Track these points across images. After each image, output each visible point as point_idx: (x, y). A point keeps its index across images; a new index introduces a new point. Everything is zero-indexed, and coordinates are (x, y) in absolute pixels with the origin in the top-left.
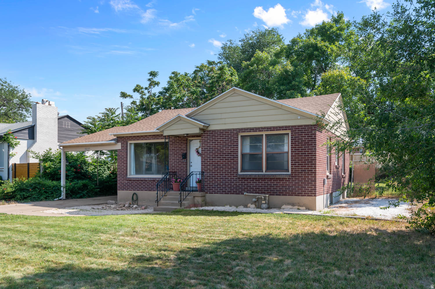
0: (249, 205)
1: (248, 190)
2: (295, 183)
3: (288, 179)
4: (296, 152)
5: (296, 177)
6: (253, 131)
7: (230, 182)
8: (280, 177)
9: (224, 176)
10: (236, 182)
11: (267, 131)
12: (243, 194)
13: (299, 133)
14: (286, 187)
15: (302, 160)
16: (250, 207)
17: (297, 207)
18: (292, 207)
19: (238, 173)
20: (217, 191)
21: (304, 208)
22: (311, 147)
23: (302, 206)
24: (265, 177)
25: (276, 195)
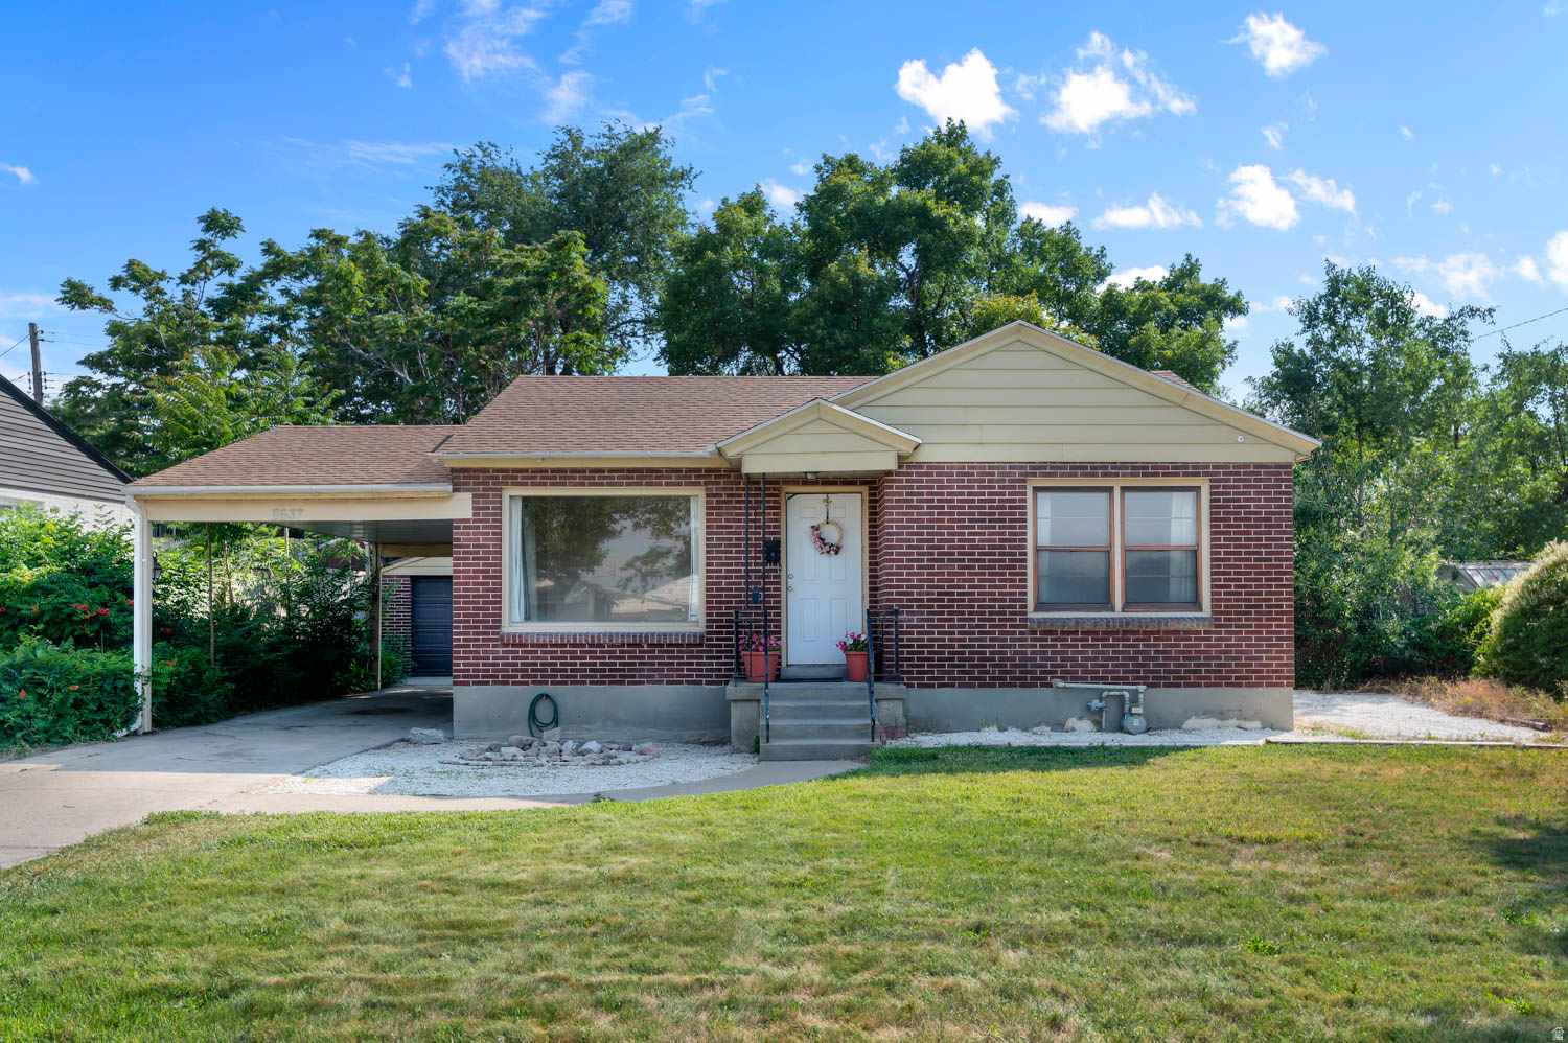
0: (1072, 722)
1: (1068, 672)
2: (1226, 646)
3: (1206, 632)
4: (1228, 546)
5: (1231, 626)
6: (1083, 475)
7: (1000, 646)
8: (1180, 627)
9: (978, 626)
10: (1021, 646)
11: (1133, 475)
12: (1050, 685)
13: (1238, 487)
14: (1199, 658)
15: (1250, 573)
16: (1073, 730)
17: (1233, 722)
18: (1219, 722)
19: (1025, 613)
20: (949, 679)
21: (1257, 724)
22: (1276, 533)
23: (1251, 719)
24: (1130, 628)
25: (1166, 685)
